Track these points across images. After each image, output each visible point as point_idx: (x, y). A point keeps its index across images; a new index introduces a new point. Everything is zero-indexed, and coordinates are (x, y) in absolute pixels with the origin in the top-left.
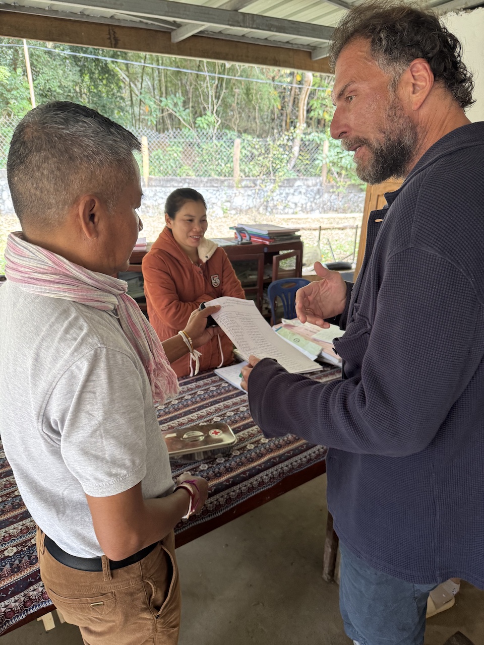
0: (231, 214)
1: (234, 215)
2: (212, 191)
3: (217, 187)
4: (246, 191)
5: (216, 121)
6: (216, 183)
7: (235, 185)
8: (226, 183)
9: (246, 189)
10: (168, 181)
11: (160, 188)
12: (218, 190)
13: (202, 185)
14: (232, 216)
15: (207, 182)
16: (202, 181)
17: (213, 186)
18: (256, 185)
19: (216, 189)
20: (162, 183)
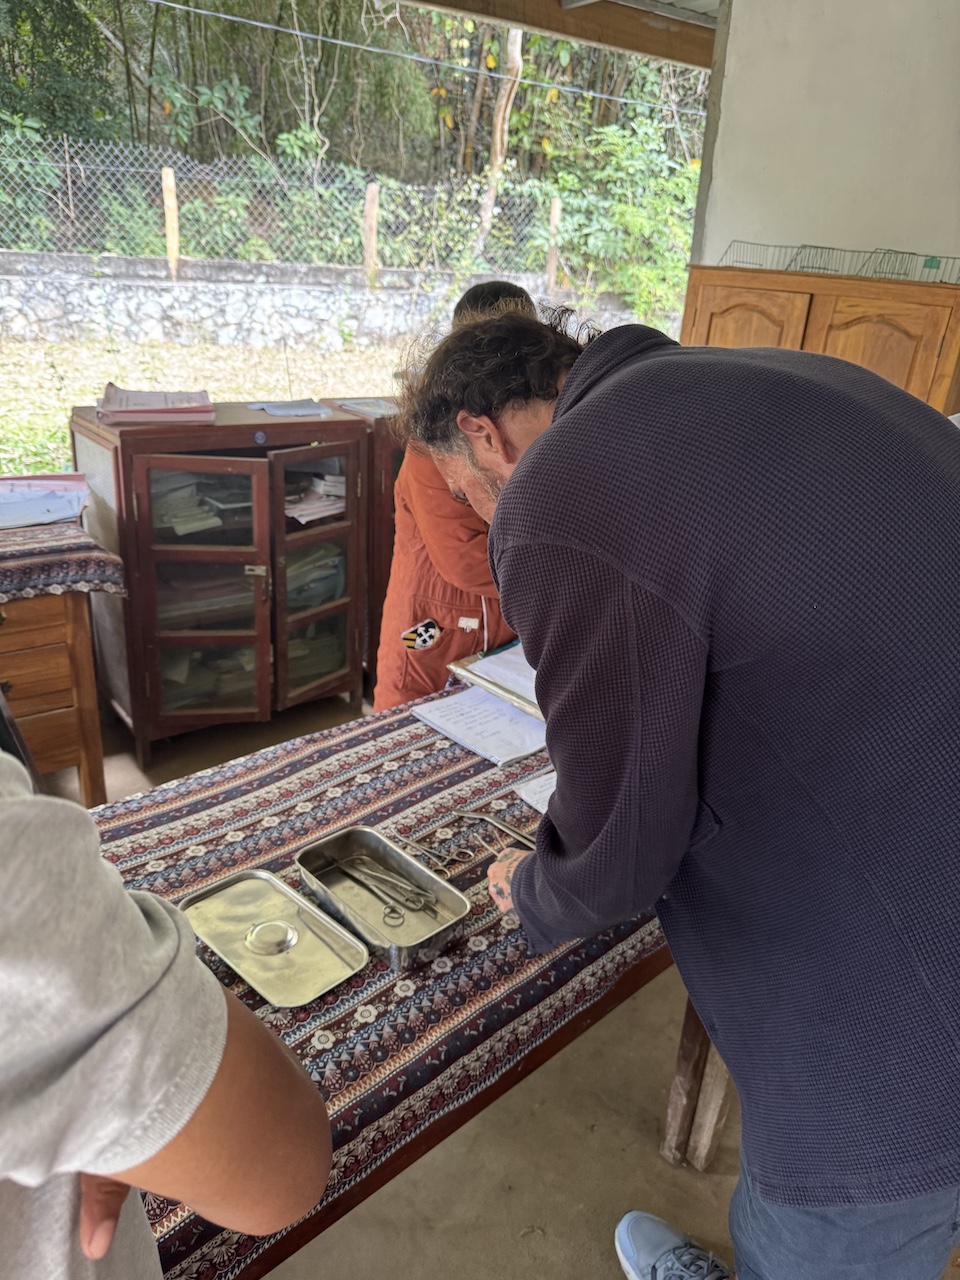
0: (360, 345)
1: (367, 346)
2: (317, 294)
3: (328, 285)
4: (390, 296)
5: (319, 142)
6: (325, 277)
7: (368, 283)
8: (348, 278)
9: (390, 291)
10: (222, 268)
11: (204, 284)
12: (331, 293)
13: (296, 280)
14: (363, 349)
15: (306, 274)
16: (296, 272)
17: (320, 283)
18: (412, 284)
19: (326, 289)
20: (208, 272)
